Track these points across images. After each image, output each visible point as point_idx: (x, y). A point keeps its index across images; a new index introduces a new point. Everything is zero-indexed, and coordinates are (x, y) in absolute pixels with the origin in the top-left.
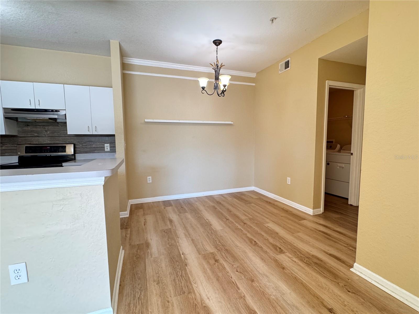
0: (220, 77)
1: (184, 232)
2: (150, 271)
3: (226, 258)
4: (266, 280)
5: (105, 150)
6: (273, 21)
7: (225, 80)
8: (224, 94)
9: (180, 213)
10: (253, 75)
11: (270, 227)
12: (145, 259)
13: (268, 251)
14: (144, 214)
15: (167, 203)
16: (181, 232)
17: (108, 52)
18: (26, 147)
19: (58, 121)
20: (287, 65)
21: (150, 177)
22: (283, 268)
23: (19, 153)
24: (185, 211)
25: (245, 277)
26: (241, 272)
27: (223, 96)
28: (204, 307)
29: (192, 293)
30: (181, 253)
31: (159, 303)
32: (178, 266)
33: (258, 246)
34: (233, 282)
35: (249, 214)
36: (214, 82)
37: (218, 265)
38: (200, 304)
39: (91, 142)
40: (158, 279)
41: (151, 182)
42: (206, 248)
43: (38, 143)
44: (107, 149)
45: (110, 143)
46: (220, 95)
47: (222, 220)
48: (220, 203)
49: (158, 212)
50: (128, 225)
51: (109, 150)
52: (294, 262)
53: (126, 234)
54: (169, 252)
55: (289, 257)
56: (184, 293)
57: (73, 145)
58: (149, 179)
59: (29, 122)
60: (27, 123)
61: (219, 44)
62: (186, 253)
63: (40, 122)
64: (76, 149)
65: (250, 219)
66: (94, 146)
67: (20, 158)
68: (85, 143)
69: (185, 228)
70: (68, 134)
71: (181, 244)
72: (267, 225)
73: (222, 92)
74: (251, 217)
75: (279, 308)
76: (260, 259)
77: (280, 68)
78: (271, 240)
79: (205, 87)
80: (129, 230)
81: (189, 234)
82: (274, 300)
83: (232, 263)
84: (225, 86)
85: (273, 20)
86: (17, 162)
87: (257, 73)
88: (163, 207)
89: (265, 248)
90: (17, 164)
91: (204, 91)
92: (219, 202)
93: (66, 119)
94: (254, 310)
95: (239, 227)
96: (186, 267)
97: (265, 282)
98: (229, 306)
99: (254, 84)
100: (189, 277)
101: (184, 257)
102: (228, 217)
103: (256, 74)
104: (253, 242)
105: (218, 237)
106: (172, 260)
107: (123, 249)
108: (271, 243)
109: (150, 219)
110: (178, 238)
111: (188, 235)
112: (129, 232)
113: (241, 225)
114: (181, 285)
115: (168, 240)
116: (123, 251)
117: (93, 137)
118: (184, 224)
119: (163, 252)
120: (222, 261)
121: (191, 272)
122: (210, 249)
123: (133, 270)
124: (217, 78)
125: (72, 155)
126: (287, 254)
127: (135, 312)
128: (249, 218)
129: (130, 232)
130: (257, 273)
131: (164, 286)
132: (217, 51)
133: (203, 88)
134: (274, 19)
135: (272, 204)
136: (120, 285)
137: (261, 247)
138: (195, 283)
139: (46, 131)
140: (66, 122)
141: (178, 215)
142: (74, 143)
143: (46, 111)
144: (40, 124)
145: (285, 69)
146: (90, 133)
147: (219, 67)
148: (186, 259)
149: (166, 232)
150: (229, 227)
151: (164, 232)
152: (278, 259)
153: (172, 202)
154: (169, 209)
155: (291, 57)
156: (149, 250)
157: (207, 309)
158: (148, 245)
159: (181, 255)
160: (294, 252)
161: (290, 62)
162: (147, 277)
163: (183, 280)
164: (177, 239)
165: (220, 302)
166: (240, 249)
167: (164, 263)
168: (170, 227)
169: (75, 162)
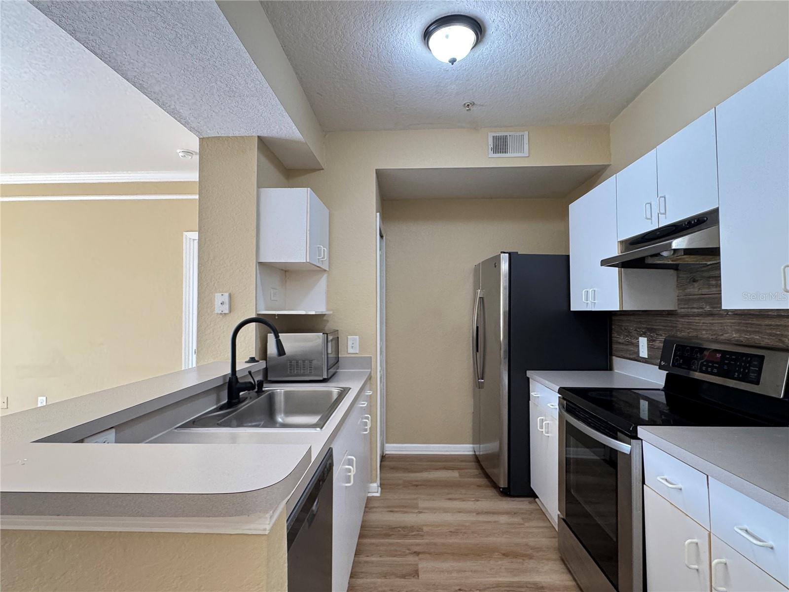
18: (676, 347)
23: (663, 364)
60: (693, 274)
67: (670, 379)
70: (723, 307)
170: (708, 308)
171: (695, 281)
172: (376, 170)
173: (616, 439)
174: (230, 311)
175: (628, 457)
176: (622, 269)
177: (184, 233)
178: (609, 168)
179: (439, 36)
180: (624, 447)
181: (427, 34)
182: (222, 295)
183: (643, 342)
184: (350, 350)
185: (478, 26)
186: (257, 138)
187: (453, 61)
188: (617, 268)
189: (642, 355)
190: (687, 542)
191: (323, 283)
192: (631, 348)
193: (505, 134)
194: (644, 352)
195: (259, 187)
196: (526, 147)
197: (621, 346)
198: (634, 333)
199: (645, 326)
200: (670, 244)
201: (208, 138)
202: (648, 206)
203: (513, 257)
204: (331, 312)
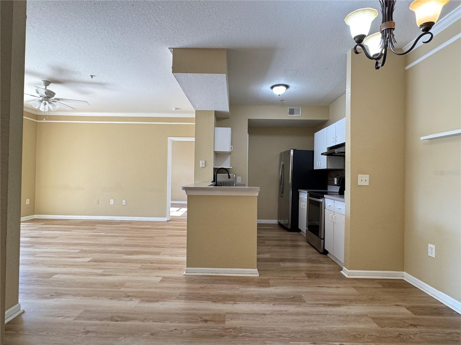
21: (434, 247)
58: (432, 250)
143: (340, 145)
172: (248, 119)
173: (320, 199)
174: (205, 166)
175: (322, 202)
176: (328, 156)
177: (168, 137)
178: (329, 121)
179: (275, 89)
180: (321, 200)
181: (272, 87)
182: (203, 161)
183: (336, 179)
184: (238, 182)
185: (287, 87)
186: (214, 111)
187: (279, 95)
188: (326, 156)
189: (335, 184)
190: (330, 215)
191: (229, 159)
192: (333, 182)
193: (293, 108)
194: (336, 183)
195: (214, 127)
196: (300, 113)
197: (330, 182)
198: (333, 177)
199: (336, 174)
200: (335, 151)
201: (198, 111)
202: (333, 139)
203: (295, 150)
204: (231, 168)
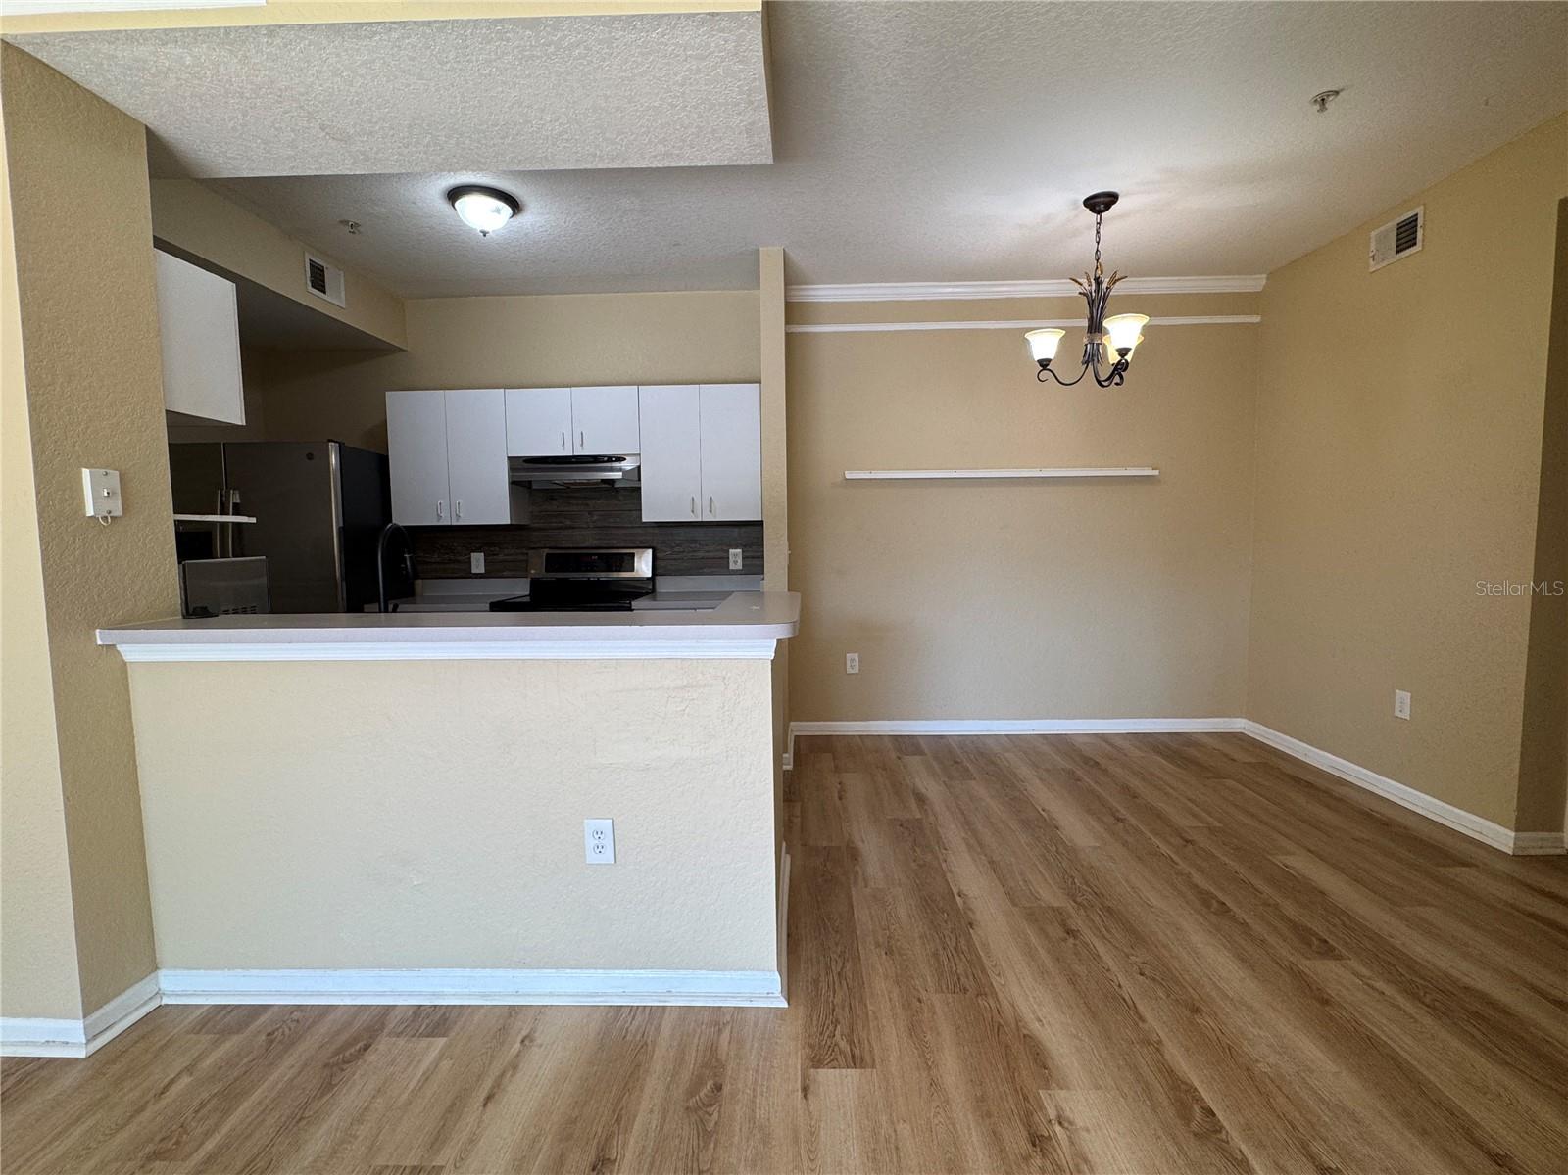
0: (1106, 323)
1: (963, 835)
2: (863, 916)
3: (1104, 931)
4: (1249, 1019)
5: (731, 568)
6: (1323, 104)
7: (1124, 332)
8: (1121, 377)
9: (951, 778)
10: (1255, 283)
11: (1293, 868)
12: (849, 888)
13: (1272, 939)
14: (837, 769)
15: (907, 745)
16: (953, 834)
17: (753, 278)
18: (548, 556)
19: (617, 485)
20: (1407, 234)
21: (856, 656)
22: (1325, 1001)
23: (533, 571)
24: (967, 775)
25: (1168, 996)
26: (1154, 980)
27: (1117, 384)
28: (1025, 1036)
29: (989, 997)
30: (955, 892)
31: (895, 995)
32: (946, 922)
33: (1234, 919)
34: (1124, 999)
35: (1210, 814)
36: (1085, 340)
37: (1075, 945)
38: (1013, 1026)
39: (694, 541)
40: (888, 942)
41: (857, 671)
42: (1038, 893)
43: (571, 546)
44: (736, 562)
45: (745, 546)
46: (1105, 384)
47: (1100, 820)
48: (1097, 763)
49: (877, 767)
50: (794, 793)
51: (739, 566)
52: (1376, 994)
53: (789, 816)
54: (918, 882)
55: (1356, 974)
56: (966, 990)
57: (650, 551)
58: (853, 663)
59: (553, 490)
60: (552, 494)
61: (1108, 207)
62: (971, 895)
63: (578, 490)
64: (659, 563)
65: (1212, 830)
66: (700, 554)
67: (535, 584)
68: (678, 546)
69: (967, 824)
70: (644, 520)
71: (955, 867)
72: (1280, 859)
73: (1116, 369)
74: (1217, 824)
75: (1281, 1099)
76: (1233, 958)
77: (1372, 248)
78: (1290, 909)
79: (1049, 361)
80: (798, 806)
81: (980, 845)
82: (1269, 1077)
83: (1126, 950)
84: (1123, 352)
85: (1323, 100)
86: (528, 593)
87: (1271, 276)
88: (893, 755)
89: (1258, 928)
90: (528, 599)
91: (1045, 374)
92: (1091, 759)
93: (640, 480)
94: (1188, 1081)
95: (1165, 849)
96: (971, 931)
97: (1241, 1024)
98: (1104, 1053)
99: (1256, 319)
100: (979, 958)
101: (965, 903)
102: (1123, 812)
103: (1268, 279)
104: (1215, 904)
105: (1079, 868)
106: (929, 905)
107: (787, 852)
108: (1290, 921)
109: (856, 785)
110: (946, 849)
111: (976, 845)
112: (797, 811)
113: (1170, 844)
114: (954, 969)
115: (915, 851)
116: (788, 857)
117: (699, 529)
118: (963, 813)
119: (899, 880)
120: (1088, 936)
121: (985, 945)
122: (1050, 895)
123: (819, 908)
124: (1096, 327)
125: (648, 578)
126: (1354, 963)
127: (833, 1002)
128: (1210, 829)
129: (801, 812)
130: (1214, 993)
131: (907, 963)
132: (1098, 232)
133: (1044, 364)
134: (1328, 96)
135: (1317, 789)
136: (788, 936)
137: (1244, 925)
138: (999, 975)
139: (590, 513)
140: (640, 488)
141: (944, 782)
142: (654, 545)
143: (596, 459)
144: (576, 495)
145: (1398, 252)
146: (696, 516)
147: (1105, 286)
148: (970, 909)
149: (907, 828)
150: (1125, 844)
151: (901, 826)
152: (1306, 971)
153: (922, 742)
154: (914, 761)
155: (1424, 204)
156: (858, 868)
157: (1033, 1044)
158: (854, 854)
159: (954, 896)
160: (1385, 965)
161: (1420, 222)
162: (858, 933)
163: (961, 959)
164: (944, 851)
165: (1076, 1036)
166: (1158, 915)
167: (904, 909)
168: (919, 816)
169: (655, 600)
170: (568, 523)
171: (552, 499)
174: (123, 513)
176: (511, 486)
182: (107, 474)
183: (478, 557)
187: (484, 233)
189: (475, 570)
192: (456, 566)
193: (321, 262)
194: (479, 568)
196: (343, 294)
197: (436, 567)
199: (480, 541)
202: (562, 435)
203: (341, 448)
